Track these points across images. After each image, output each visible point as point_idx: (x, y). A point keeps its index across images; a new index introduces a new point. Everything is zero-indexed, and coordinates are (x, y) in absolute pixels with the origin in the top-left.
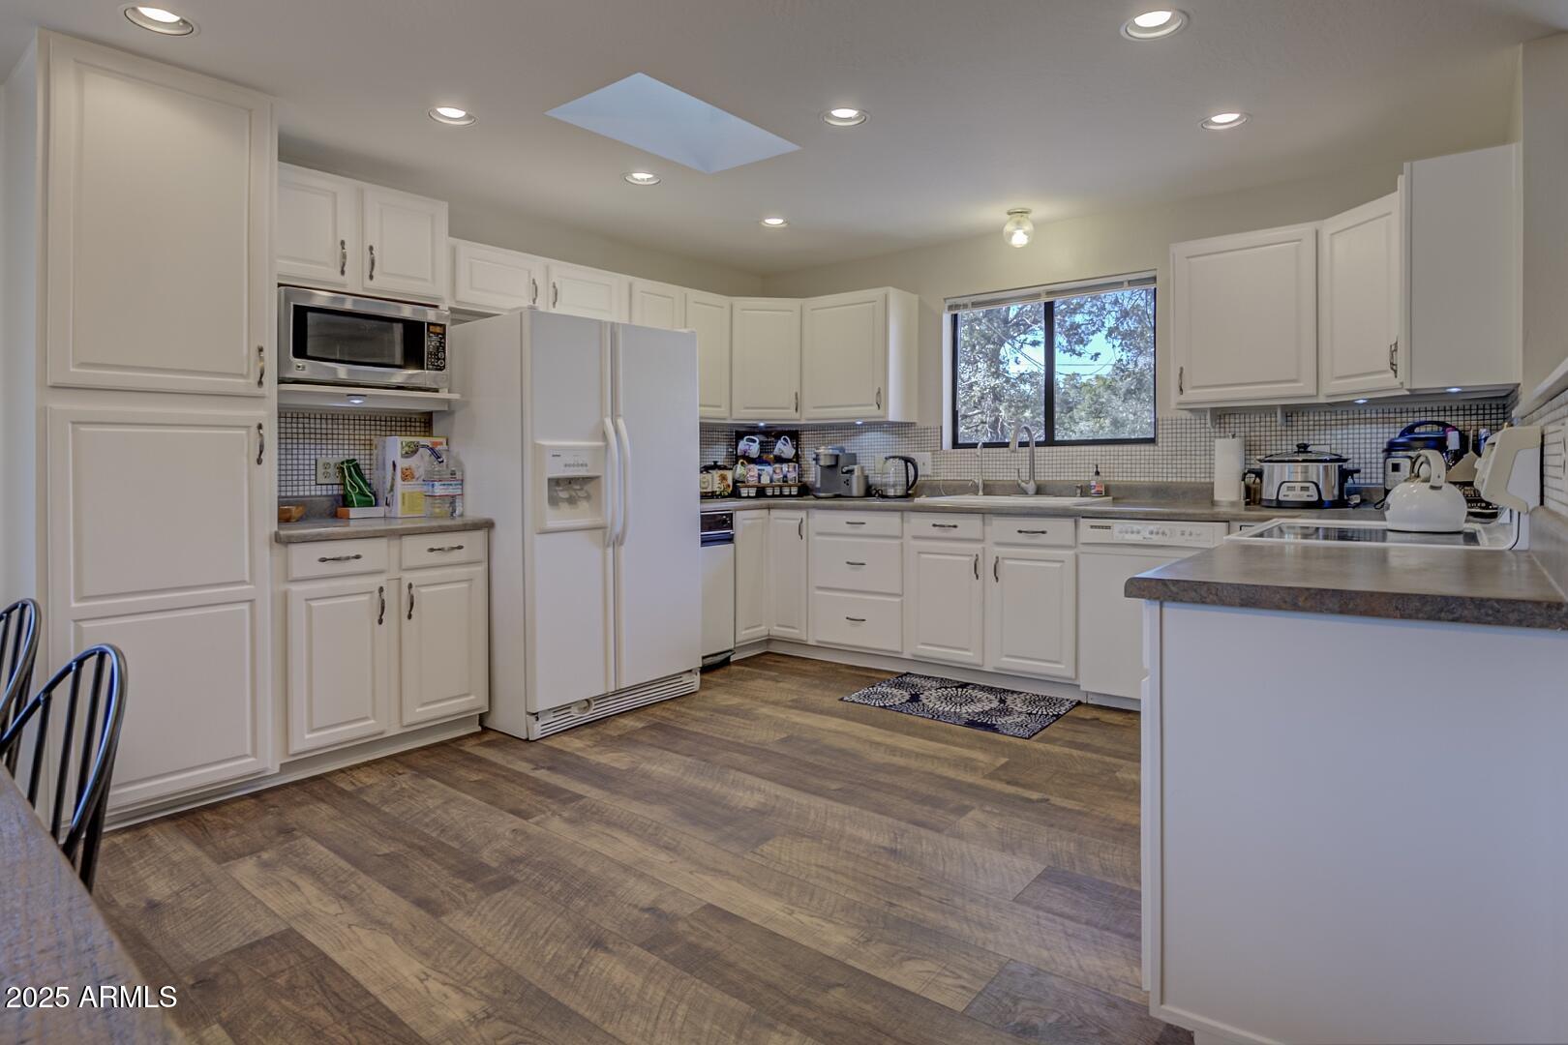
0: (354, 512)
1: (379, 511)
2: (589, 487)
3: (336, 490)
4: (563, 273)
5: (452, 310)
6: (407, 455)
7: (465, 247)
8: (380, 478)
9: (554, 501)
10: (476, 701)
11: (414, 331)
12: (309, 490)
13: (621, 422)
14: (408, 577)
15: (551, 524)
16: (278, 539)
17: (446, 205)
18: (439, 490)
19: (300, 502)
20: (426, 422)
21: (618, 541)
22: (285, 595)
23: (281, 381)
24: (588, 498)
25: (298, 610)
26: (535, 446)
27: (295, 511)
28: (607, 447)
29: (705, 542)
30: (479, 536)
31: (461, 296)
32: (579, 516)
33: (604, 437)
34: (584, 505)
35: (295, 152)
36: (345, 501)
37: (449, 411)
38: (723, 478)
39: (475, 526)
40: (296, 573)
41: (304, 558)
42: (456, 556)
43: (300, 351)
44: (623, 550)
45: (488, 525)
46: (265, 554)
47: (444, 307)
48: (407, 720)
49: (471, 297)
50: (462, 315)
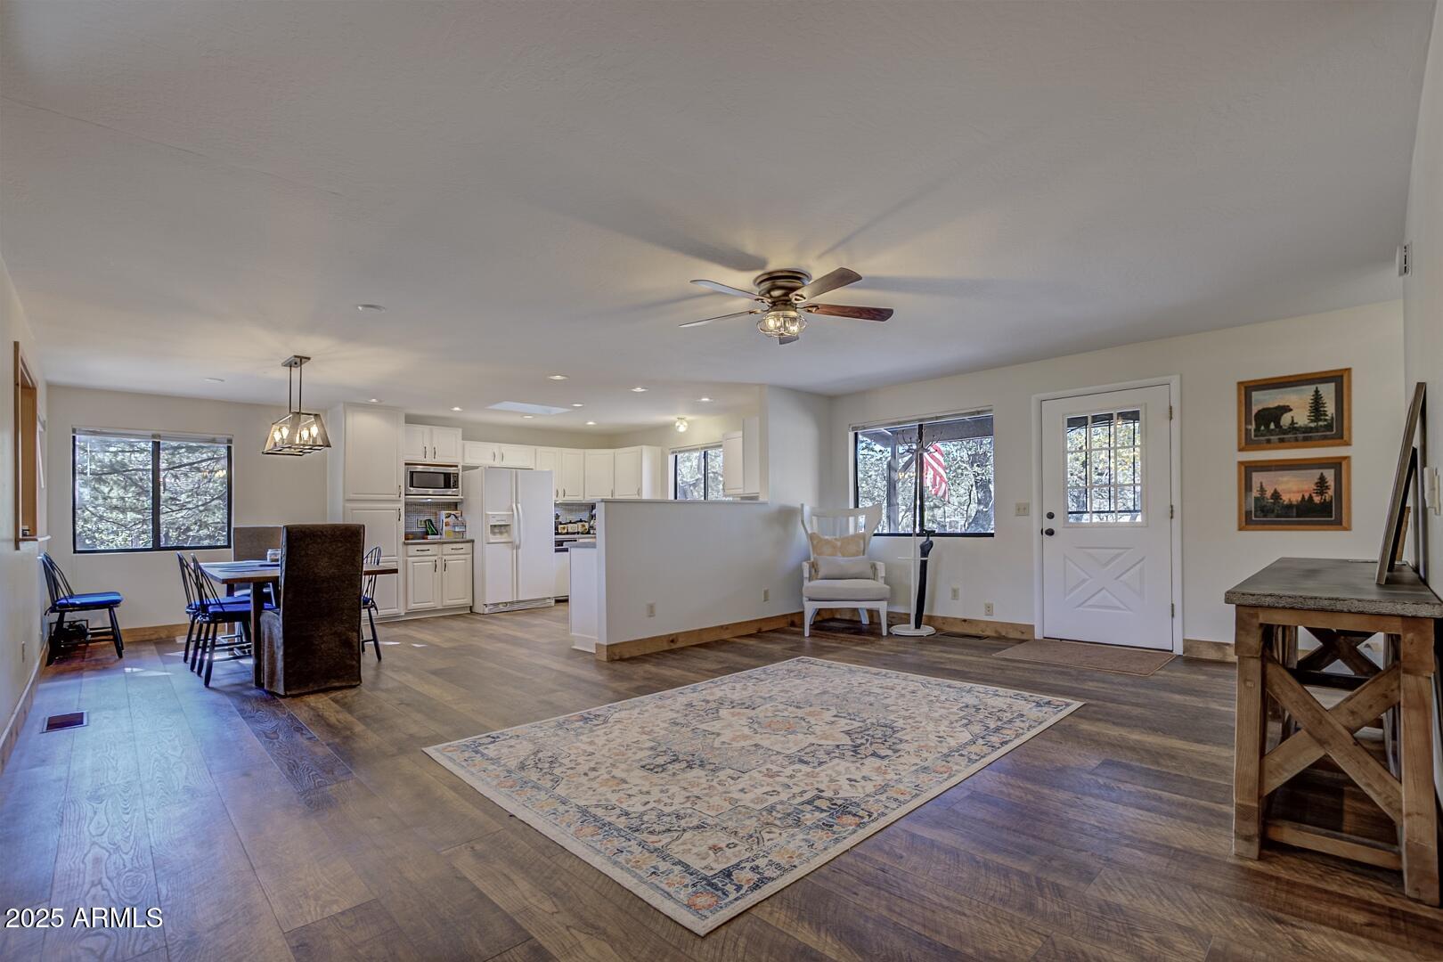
0: (429, 537)
1: (439, 536)
2: (508, 528)
3: (424, 530)
4: (505, 448)
5: (463, 467)
6: (446, 517)
7: (468, 444)
8: (439, 526)
9: (493, 533)
10: (467, 601)
11: (447, 476)
12: (415, 530)
13: (519, 506)
14: (445, 557)
15: (492, 541)
16: (404, 543)
17: (460, 430)
18: (457, 529)
19: (412, 533)
20: (455, 505)
21: (518, 547)
22: (407, 561)
23: (406, 495)
24: (507, 532)
25: (410, 565)
26: (486, 514)
27: (411, 536)
28: (513, 514)
29: (557, 551)
30: (469, 545)
31: (467, 461)
32: (504, 538)
33: (513, 511)
34: (506, 535)
35: (411, 420)
36: (427, 534)
37: (462, 502)
38: (583, 526)
39: (467, 542)
40: (410, 554)
41: (412, 549)
42: (461, 551)
43: (412, 486)
44: (520, 551)
45: (473, 541)
46: (400, 546)
47: (460, 467)
48: (444, 604)
49: (469, 461)
50: (465, 468)
